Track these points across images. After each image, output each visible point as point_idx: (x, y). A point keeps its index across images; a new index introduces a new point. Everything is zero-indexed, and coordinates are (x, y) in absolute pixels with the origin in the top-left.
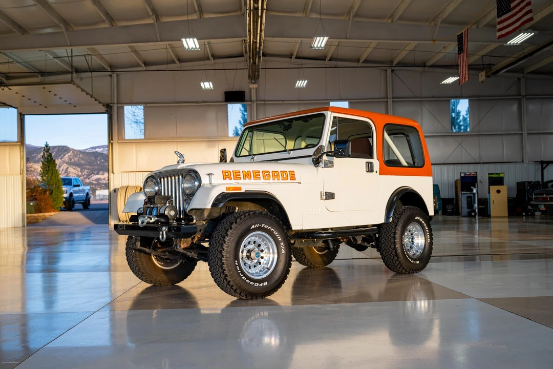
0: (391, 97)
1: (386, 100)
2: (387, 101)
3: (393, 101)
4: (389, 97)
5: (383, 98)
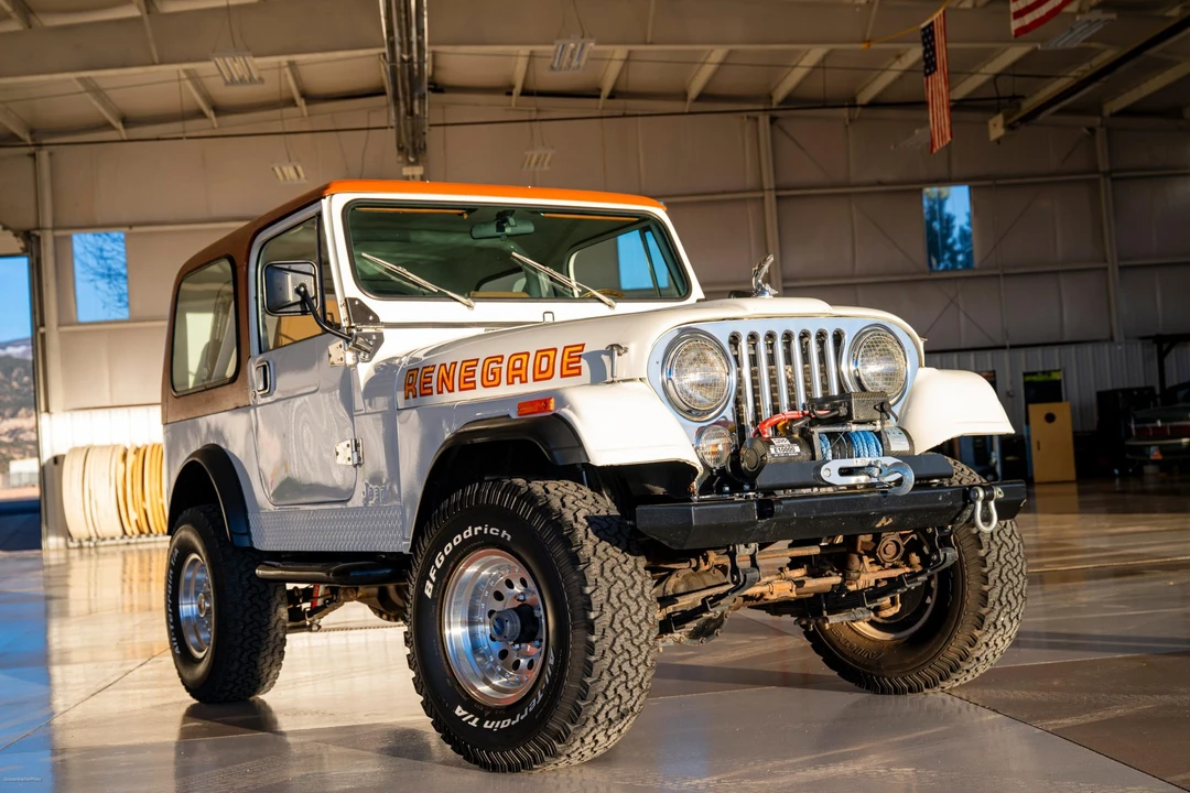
0: (772, 186)
1: (760, 195)
2: (763, 198)
3: (778, 198)
4: (766, 187)
5: (751, 191)
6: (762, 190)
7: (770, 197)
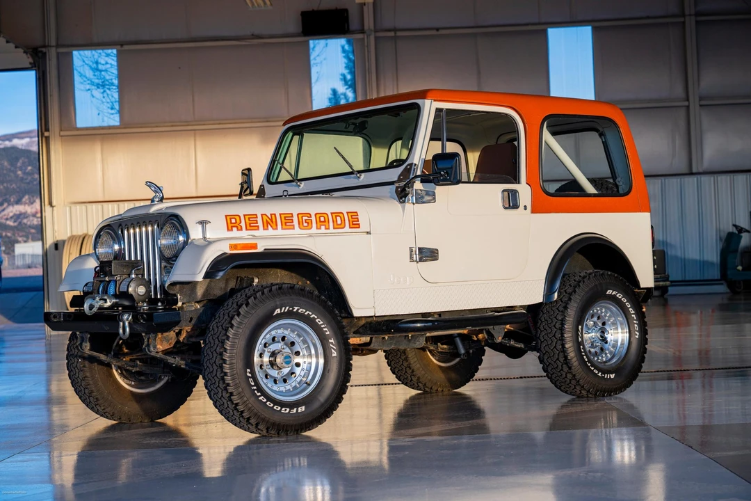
0: (693, 12)
1: (682, 19)
2: (684, 23)
3: (697, 22)
4: (687, 12)
5: (674, 16)
6: (684, 15)
7: (690, 23)
